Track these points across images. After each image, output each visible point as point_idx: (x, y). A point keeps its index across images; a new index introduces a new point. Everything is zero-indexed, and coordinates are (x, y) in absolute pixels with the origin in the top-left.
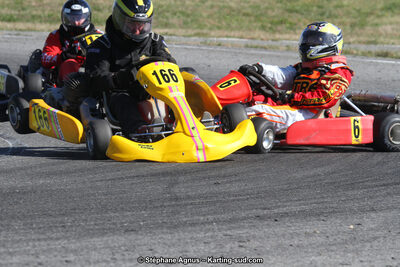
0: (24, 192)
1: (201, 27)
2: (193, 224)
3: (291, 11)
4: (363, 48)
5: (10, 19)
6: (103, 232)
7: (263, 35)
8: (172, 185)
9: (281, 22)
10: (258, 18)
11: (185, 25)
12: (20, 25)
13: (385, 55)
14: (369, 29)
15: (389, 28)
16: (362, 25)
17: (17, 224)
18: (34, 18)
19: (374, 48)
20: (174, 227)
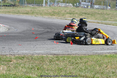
0: (17, 36)
1: (42, 15)
2: (39, 41)
3: (54, 13)
4: (63, 18)
5: (17, 13)
6: (27, 41)
7: (50, 16)
8: (37, 35)
9: (53, 15)
10: (50, 14)
11: (40, 15)
12: (19, 14)
13: (66, 19)
14: (64, 16)
15: (67, 16)
16: (64, 15)
17: (16, 40)
18: (20, 13)
19: (65, 18)
20: (36, 41)
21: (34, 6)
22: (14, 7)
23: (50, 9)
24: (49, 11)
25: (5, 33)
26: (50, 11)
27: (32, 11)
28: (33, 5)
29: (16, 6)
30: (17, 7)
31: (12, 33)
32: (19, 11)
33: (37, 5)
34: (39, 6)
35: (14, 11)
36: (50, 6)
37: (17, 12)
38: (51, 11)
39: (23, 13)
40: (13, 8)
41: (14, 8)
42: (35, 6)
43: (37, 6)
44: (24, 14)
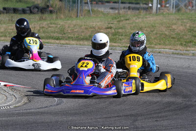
21: (117, 11)
22: (46, 15)
23: (180, 22)
24: (174, 27)
25: (19, 114)
26: (179, 28)
27: (111, 28)
28: (112, 8)
29: (51, 12)
30: (54, 16)
31: (42, 113)
32: (62, 31)
33: (129, 8)
34: (138, 9)
35: (44, 32)
36: (179, 10)
37: (55, 35)
38: (182, 28)
39: (78, 39)
40: (41, 19)
41: (45, 20)
42: (122, 11)
43: (129, 12)
44: (83, 39)
